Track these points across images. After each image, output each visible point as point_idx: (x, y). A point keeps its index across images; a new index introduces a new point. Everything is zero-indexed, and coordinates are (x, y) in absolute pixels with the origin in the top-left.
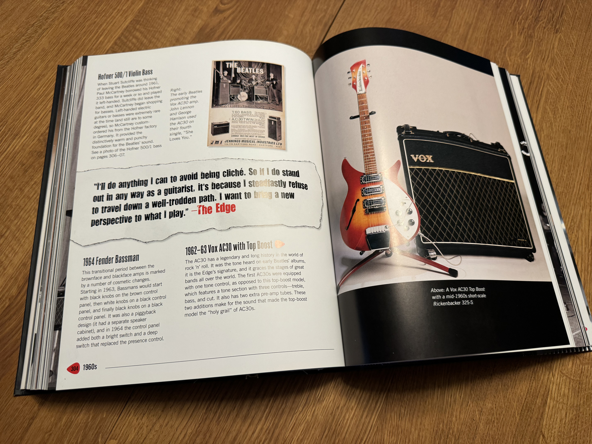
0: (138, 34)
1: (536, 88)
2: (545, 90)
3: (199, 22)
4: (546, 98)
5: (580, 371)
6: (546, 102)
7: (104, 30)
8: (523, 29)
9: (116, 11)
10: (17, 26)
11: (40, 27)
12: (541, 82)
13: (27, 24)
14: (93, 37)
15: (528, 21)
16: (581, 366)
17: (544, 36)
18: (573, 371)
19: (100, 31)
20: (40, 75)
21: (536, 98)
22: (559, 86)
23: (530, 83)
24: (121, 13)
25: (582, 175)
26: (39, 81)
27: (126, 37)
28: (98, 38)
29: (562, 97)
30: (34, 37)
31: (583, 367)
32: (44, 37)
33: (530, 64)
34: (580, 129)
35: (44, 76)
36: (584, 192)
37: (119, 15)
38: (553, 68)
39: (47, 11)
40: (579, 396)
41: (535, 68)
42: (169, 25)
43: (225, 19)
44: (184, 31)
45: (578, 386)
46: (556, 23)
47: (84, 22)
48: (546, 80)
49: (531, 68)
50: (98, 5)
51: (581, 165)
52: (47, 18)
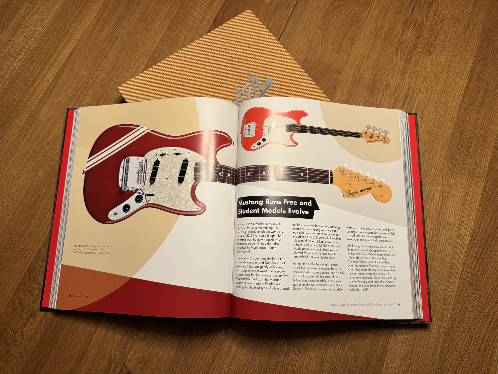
1: (410, 100)
2: (417, 101)
4: (417, 107)
8: (404, 55)
10: (71, 90)
11: (85, 89)
12: (414, 95)
13: (77, 88)
15: (409, 48)
17: (420, 58)
21: (409, 108)
22: (428, 97)
23: (406, 97)
25: (438, 162)
29: (429, 105)
30: (81, 96)
32: (87, 95)
33: (407, 83)
34: (440, 128)
38: (424, 83)
39: (87, 77)
41: (410, 85)
46: (431, 46)
47: (110, 83)
48: (418, 93)
49: (407, 85)
50: (117, 70)
51: (438, 155)
52: (88, 82)
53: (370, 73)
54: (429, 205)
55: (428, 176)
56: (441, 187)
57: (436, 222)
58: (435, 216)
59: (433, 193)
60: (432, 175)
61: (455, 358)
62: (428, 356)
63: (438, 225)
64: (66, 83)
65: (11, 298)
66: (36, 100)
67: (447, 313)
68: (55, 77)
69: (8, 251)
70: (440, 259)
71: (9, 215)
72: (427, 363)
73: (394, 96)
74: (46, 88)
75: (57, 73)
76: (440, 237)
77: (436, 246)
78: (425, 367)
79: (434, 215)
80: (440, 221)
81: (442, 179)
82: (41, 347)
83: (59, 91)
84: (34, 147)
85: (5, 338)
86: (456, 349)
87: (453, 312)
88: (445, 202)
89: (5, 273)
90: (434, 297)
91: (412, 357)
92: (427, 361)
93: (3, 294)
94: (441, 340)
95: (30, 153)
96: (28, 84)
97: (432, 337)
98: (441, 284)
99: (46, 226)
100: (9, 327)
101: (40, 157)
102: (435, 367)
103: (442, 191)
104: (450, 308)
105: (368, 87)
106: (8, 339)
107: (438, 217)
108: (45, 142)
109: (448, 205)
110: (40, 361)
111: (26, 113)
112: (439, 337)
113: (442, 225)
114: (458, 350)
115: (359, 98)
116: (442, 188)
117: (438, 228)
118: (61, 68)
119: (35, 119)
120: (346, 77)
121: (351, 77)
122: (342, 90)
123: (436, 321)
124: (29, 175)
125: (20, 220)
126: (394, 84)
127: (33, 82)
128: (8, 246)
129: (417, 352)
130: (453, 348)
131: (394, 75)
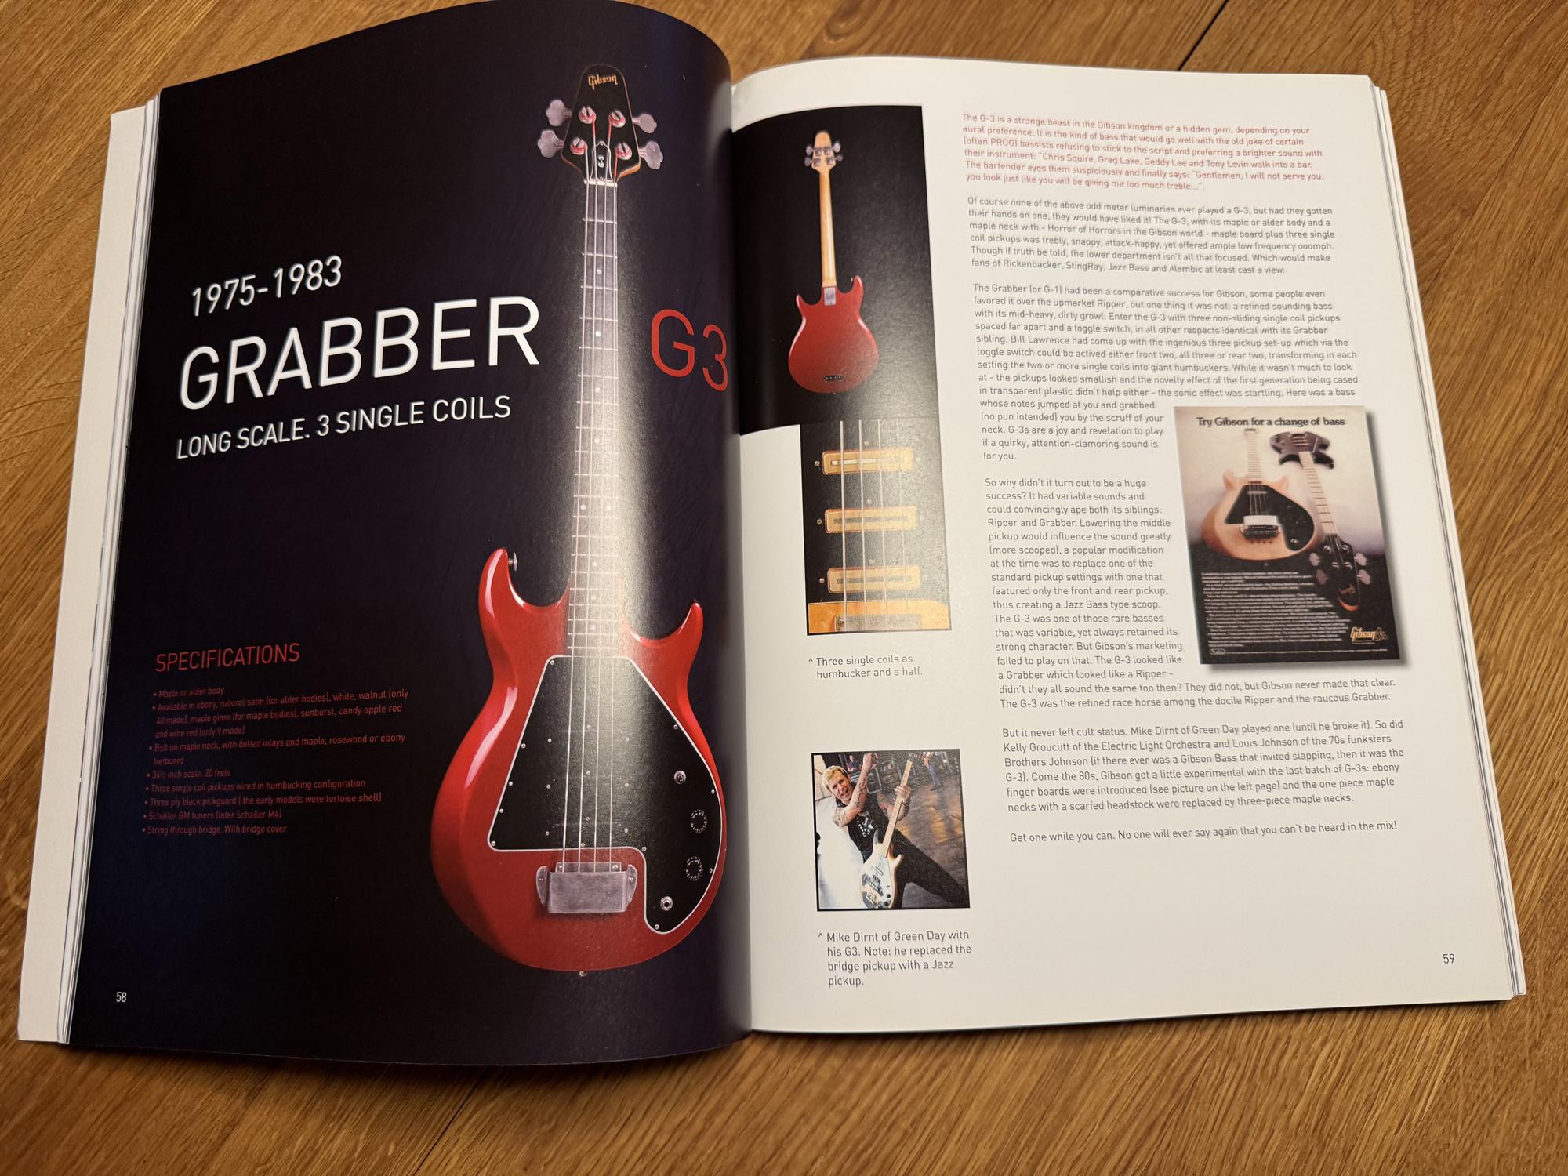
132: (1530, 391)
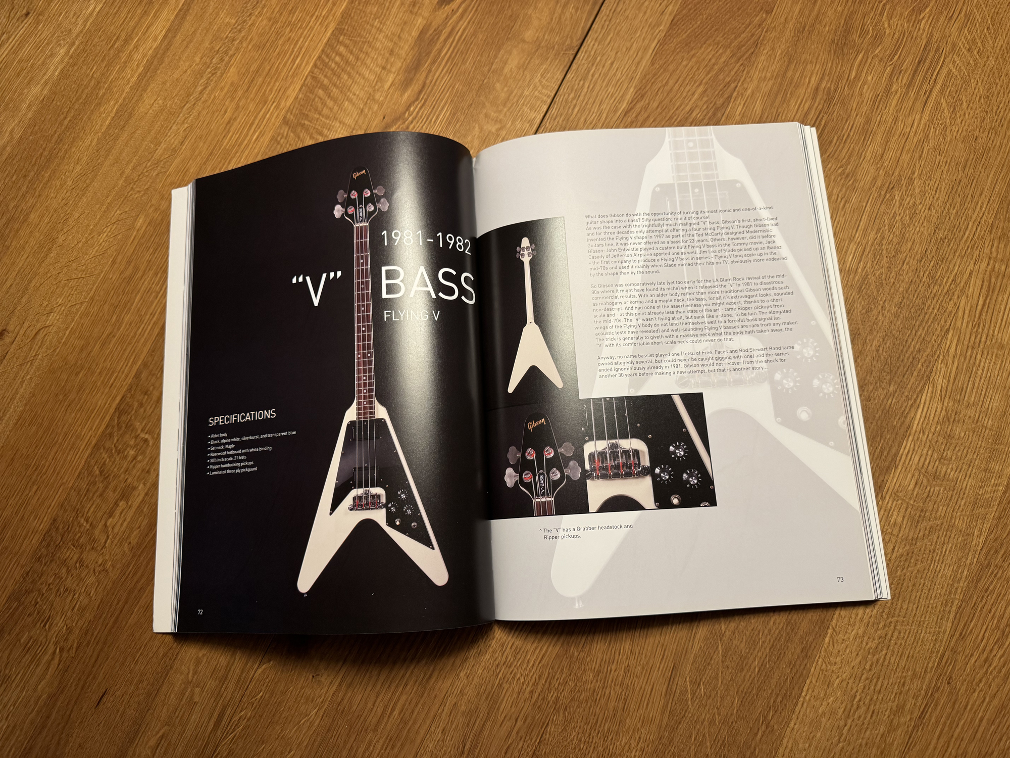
0: (342, 49)
1: (929, 69)
2: (945, 71)
3: (420, 22)
4: (944, 85)
5: (926, 494)
6: (942, 92)
7: (301, 48)
9: (314, 17)
10: (200, 55)
11: (226, 53)
12: (939, 58)
13: (211, 51)
14: (288, 59)
16: (928, 488)
18: (915, 494)
19: (296, 50)
20: (230, 119)
21: (924, 87)
22: (971, 62)
23: (919, 62)
24: (320, 20)
25: (984, 209)
26: (231, 127)
27: (327, 56)
28: (294, 61)
29: (972, 81)
30: (220, 67)
31: (932, 490)
32: (231, 66)
33: (924, 30)
34: (996, 133)
35: (235, 119)
36: (983, 237)
37: (318, 23)
38: (966, 31)
39: (232, 29)
40: (919, 527)
41: (931, 35)
42: (381, 31)
43: (454, 12)
44: (399, 36)
45: (918, 515)
47: (276, 39)
48: (949, 53)
49: (924, 36)
50: (292, 12)
51: (986, 193)
52: (233, 40)
53: (839, 9)
54: (955, 304)
55: (958, 239)
56: (986, 264)
57: (969, 341)
58: (967, 326)
59: (966, 276)
60: (967, 238)
61: (988, 631)
62: (926, 623)
63: (973, 349)
64: (191, 41)
65: (86, 461)
66: (132, 77)
67: (979, 536)
68: (169, 30)
69: (79, 372)
70: (970, 421)
71: (82, 303)
72: (923, 637)
73: (891, 60)
74: (151, 52)
75: (173, 21)
76: (976, 373)
77: (963, 393)
78: (919, 644)
79: (964, 325)
80: (979, 337)
81: (992, 248)
82: (140, 556)
83: (177, 58)
84: (128, 171)
85: (76, 535)
86: (993, 611)
87: (992, 536)
88: (994, 297)
89: (74, 415)
90: (950, 500)
91: (891, 622)
92: (923, 632)
93: (72, 453)
94: (959, 591)
95: (121, 182)
96: (116, 46)
97: (939, 584)
98: (968, 475)
99: (149, 328)
100: (83, 516)
101: (139, 192)
102: (940, 646)
103: (988, 273)
104: (987, 526)
105: (833, 41)
106: (80, 537)
107: (975, 330)
108: (149, 161)
109: (1000, 305)
110: (137, 582)
111: (112, 103)
112: (956, 585)
113: (981, 347)
114: (997, 614)
115: (809, 67)
116: (990, 267)
117: (972, 354)
118: (180, 10)
119: (130, 116)
120: (783, 20)
121: (794, 20)
122: (773, 49)
123: (950, 551)
124: (119, 226)
125: (101, 314)
126: (894, 34)
127: (126, 41)
128: (80, 362)
129: (902, 614)
130: (985, 610)
131: (895, 13)
132: (809, 90)
